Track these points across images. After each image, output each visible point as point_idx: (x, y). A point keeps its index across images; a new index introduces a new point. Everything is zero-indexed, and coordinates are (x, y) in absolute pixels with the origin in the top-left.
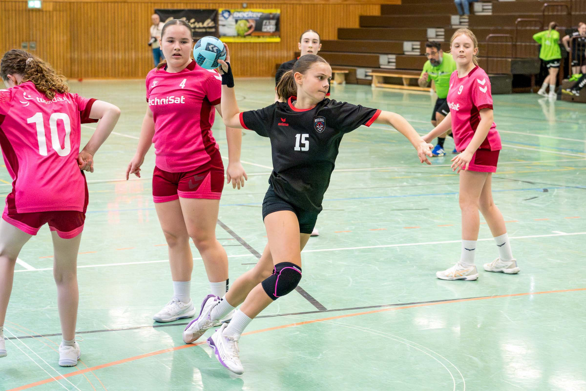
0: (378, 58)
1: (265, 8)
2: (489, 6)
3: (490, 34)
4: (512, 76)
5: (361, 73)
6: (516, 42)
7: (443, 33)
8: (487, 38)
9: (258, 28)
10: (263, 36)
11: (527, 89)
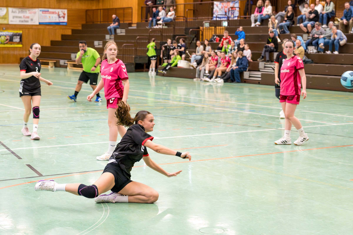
0: (70, 55)
1: (15, 30)
2: (124, 31)
3: (124, 44)
4: (135, 64)
5: (62, 62)
6: (137, 48)
7: (102, 43)
8: (123, 46)
9: (11, 40)
10: (14, 44)
11: (142, 70)
